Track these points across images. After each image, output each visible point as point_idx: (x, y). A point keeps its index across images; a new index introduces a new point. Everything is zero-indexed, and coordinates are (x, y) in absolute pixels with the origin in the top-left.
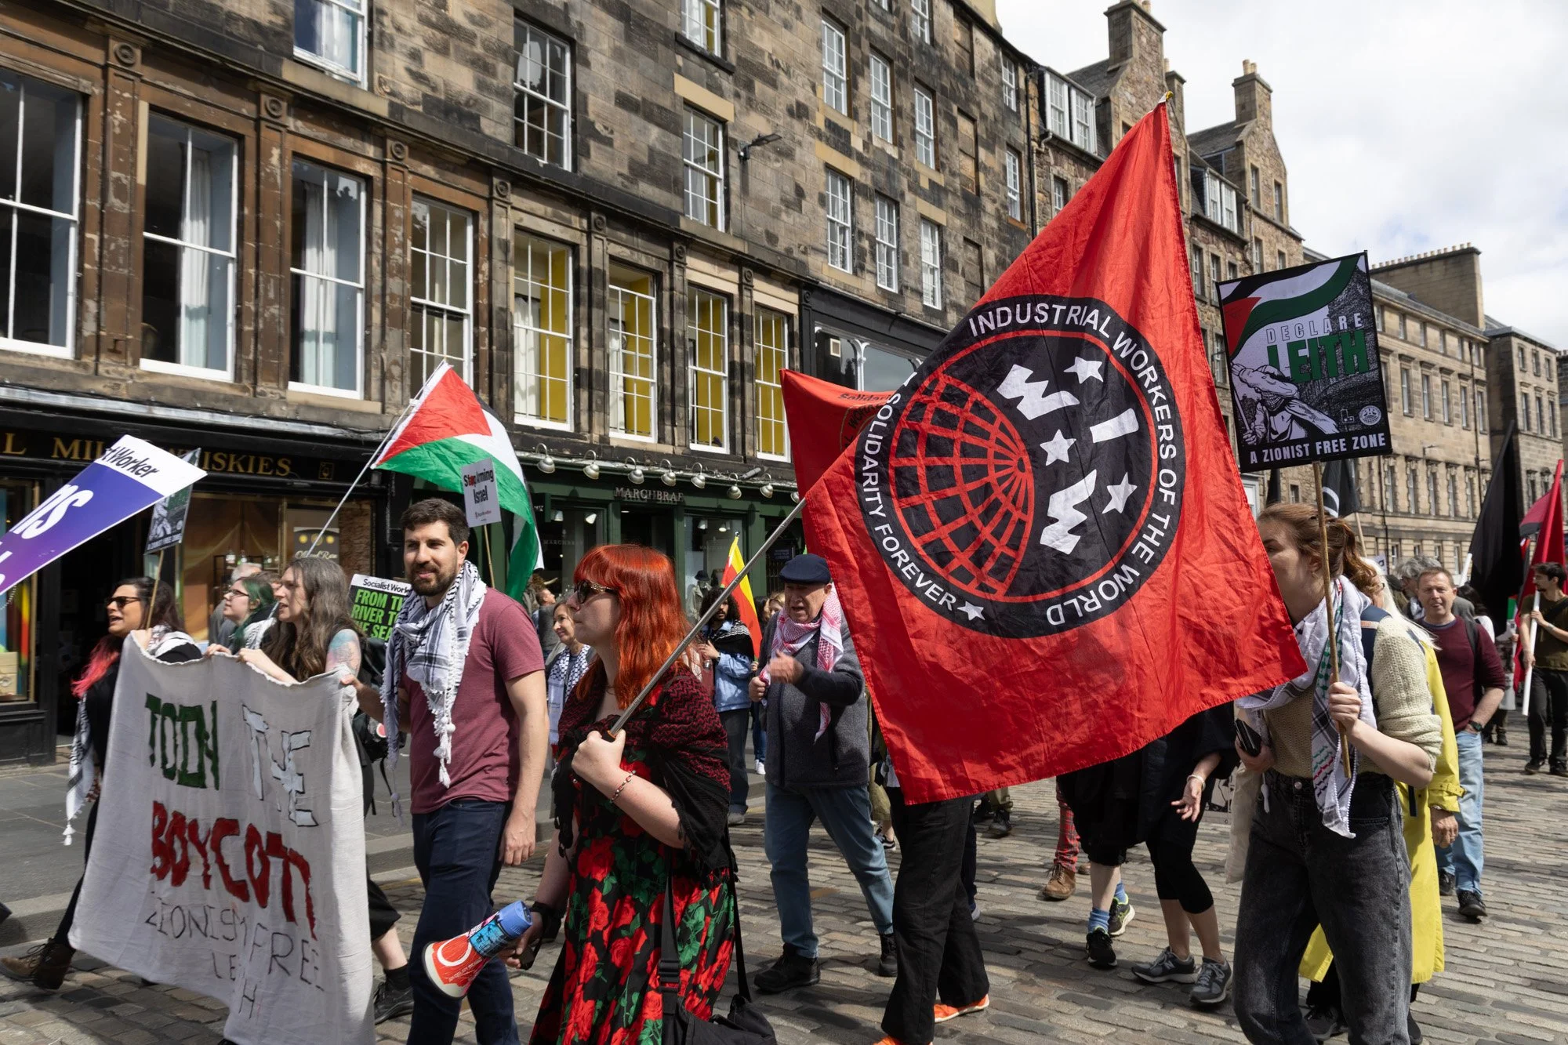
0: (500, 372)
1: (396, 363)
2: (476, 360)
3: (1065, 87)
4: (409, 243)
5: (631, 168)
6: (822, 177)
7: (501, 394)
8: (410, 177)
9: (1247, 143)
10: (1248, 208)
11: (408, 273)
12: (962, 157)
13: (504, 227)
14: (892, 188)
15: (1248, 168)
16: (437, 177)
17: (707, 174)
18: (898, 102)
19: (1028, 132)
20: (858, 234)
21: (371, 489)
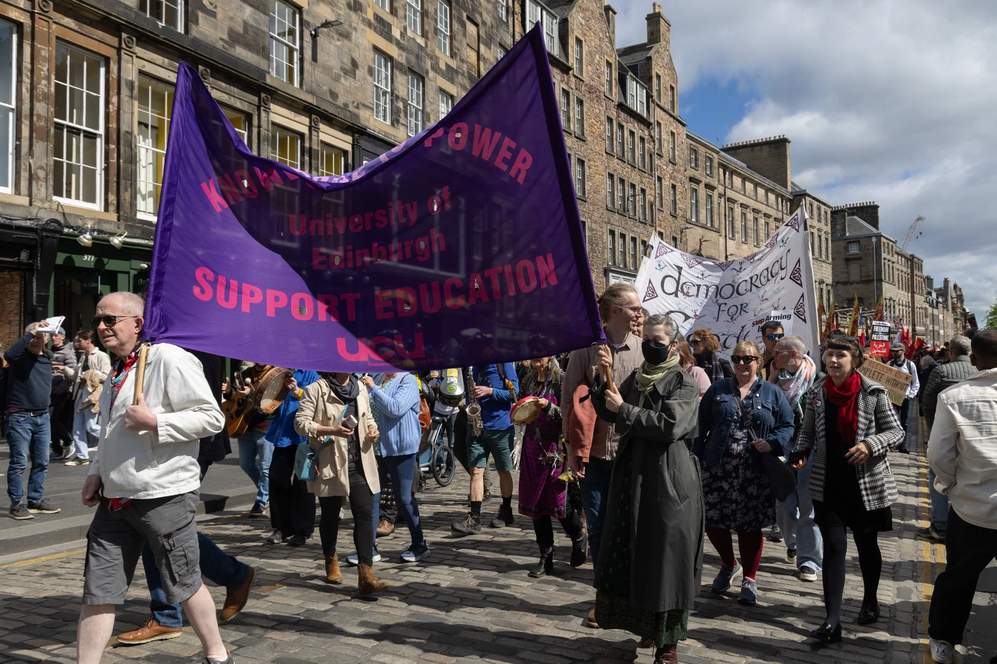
0: (125, 179)
1: (41, 168)
2: (107, 170)
3: (539, 9)
4: (53, 77)
5: (230, 35)
6: (371, 54)
7: (126, 196)
8: (54, 26)
9: (654, 58)
10: (653, 101)
11: (52, 100)
12: (469, 49)
13: (130, 70)
14: (420, 67)
15: (654, 75)
16: (76, 28)
17: (287, 45)
18: (425, 7)
19: (514, 37)
20: (395, 97)
21: (20, 263)
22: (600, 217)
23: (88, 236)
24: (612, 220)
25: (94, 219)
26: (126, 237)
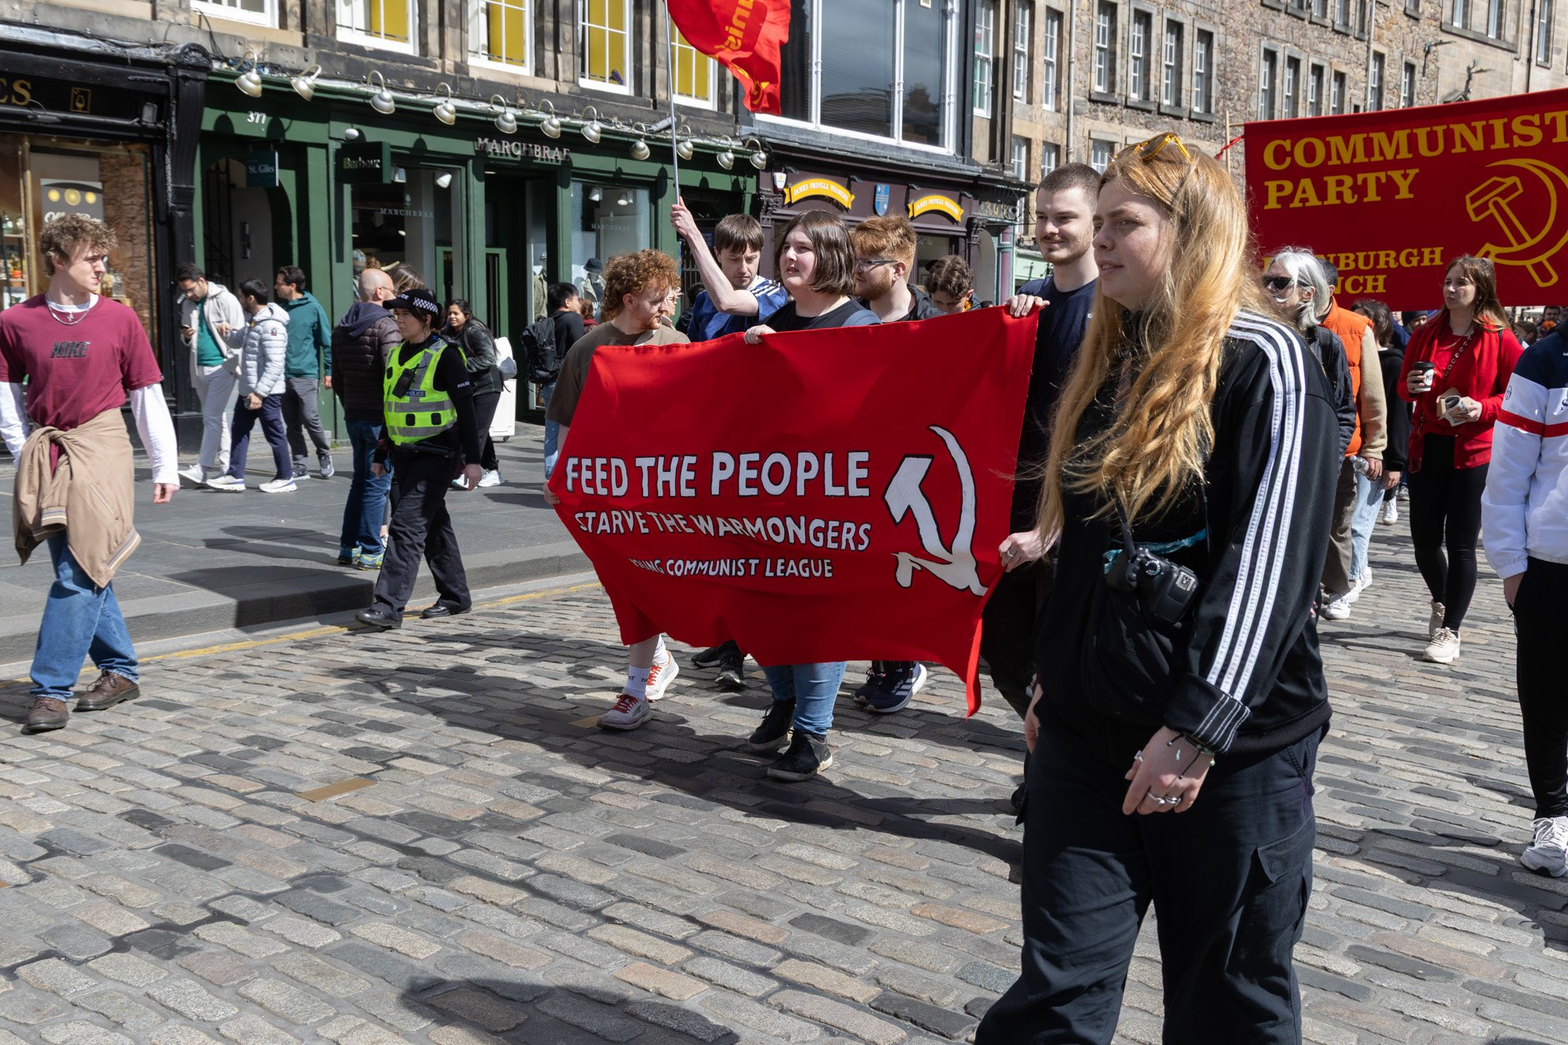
21: (144, 129)
22: (1246, 22)
23: (254, 76)
24: (1272, 27)
25: (264, 43)
26: (319, 77)
